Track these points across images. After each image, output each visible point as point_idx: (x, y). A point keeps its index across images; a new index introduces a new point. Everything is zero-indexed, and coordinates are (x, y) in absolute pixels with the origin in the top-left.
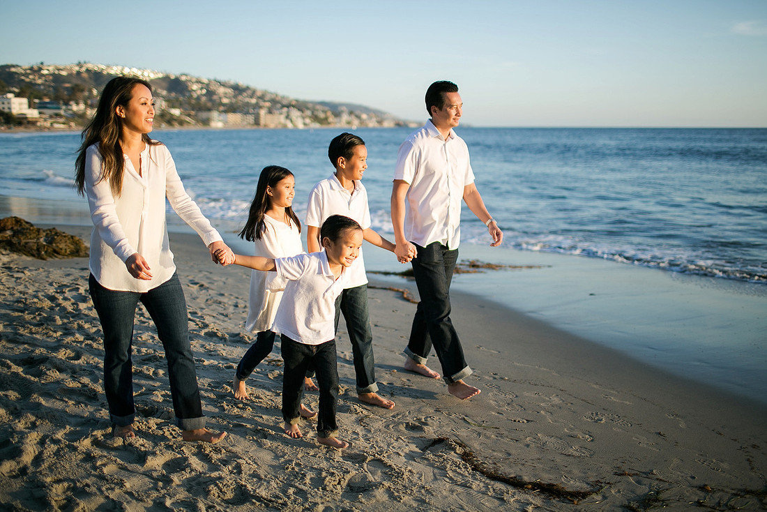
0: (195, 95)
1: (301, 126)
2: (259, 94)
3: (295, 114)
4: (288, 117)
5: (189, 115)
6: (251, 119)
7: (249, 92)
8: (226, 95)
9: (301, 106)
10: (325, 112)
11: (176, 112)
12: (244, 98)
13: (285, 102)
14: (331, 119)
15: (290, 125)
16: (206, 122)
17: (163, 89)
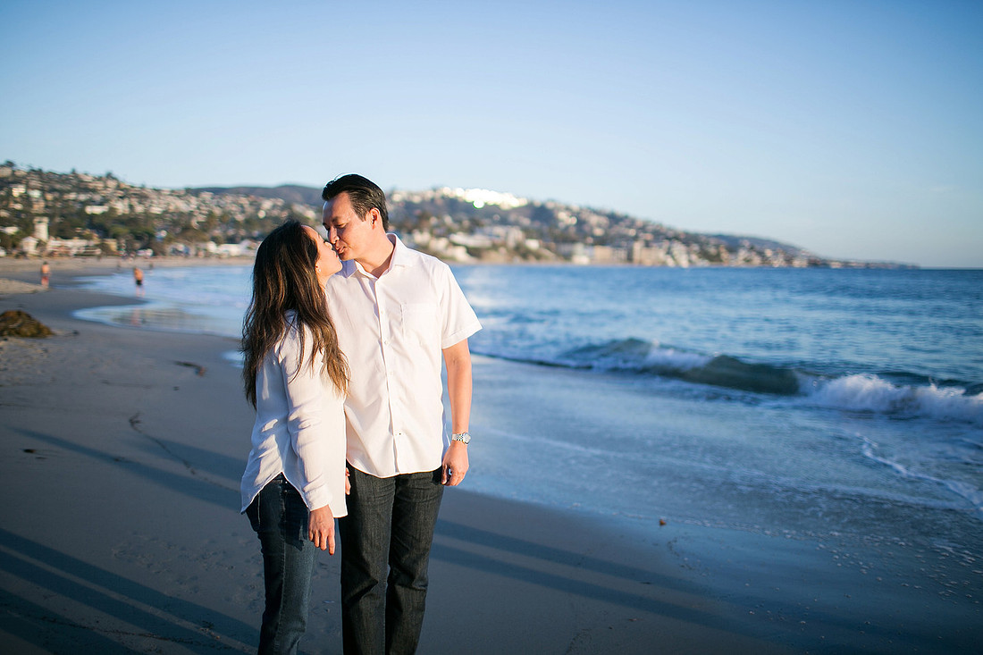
0: (561, 225)
1: (684, 262)
2: (639, 223)
3: (678, 249)
4: (669, 252)
5: (548, 248)
6: (622, 254)
7: (628, 223)
8: (599, 226)
9: (688, 239)
10: (717, 246)
11: (533, 244)
12: (621, 229)
13: (670, 234)
14: (725, 255)
15: (670, 262)
16: (568, 257)
17: (527, 217)
